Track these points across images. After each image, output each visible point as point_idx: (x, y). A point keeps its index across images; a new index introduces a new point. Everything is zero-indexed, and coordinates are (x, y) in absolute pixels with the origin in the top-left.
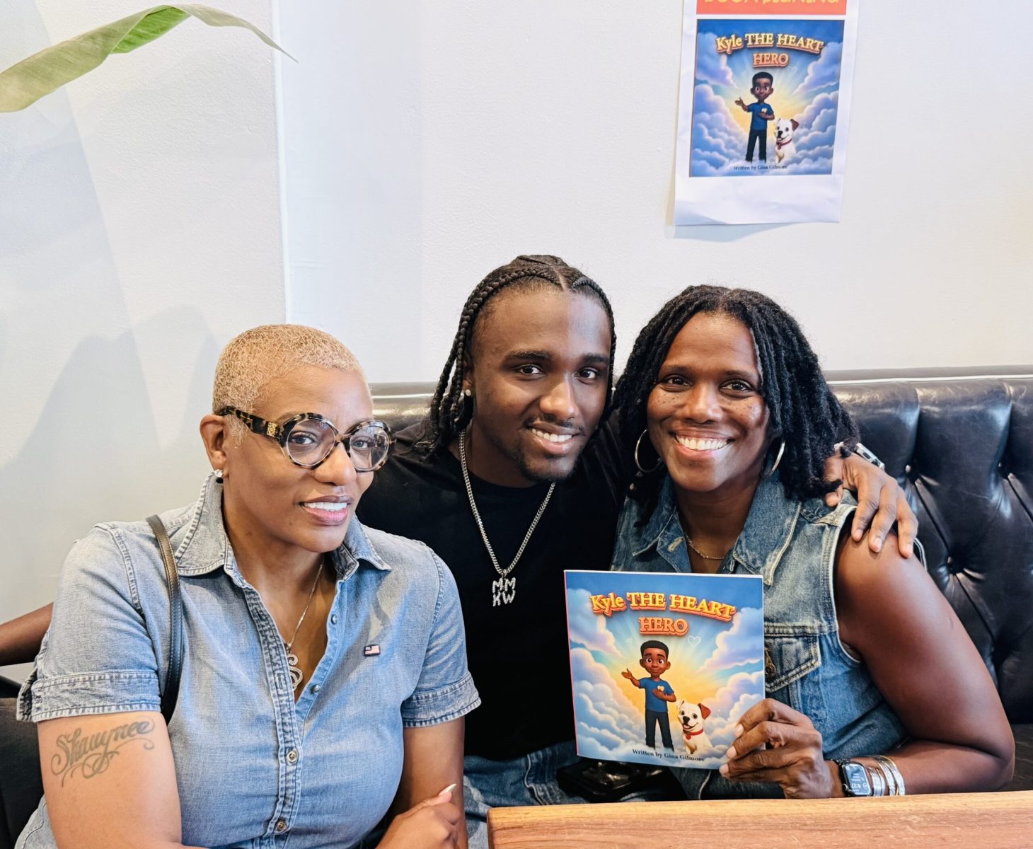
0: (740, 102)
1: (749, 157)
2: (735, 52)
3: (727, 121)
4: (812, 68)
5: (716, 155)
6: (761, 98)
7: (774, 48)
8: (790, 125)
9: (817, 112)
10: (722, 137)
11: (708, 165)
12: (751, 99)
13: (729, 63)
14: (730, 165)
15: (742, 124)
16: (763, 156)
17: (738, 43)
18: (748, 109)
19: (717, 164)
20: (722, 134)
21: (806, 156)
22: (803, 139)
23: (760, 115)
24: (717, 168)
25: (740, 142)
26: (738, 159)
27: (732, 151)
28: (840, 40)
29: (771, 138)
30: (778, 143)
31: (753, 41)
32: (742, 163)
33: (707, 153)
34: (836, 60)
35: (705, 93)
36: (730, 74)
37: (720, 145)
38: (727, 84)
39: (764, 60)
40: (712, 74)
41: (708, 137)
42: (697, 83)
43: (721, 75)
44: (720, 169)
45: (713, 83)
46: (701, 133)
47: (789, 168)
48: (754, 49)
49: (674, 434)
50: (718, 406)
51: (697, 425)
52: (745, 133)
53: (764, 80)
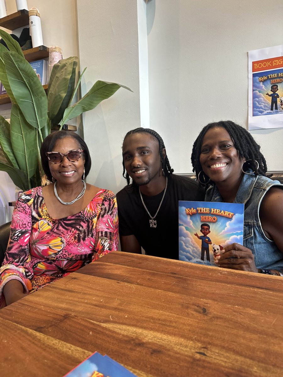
0: (267, 94)
1: (272, 109)
2: (265, 81)
3: (264, 100)
5: (261, 109)
6: (274, 92)
7: (278, 77)
10: (262, 104)
11: (258, 112)
12: (271, 93)
13: (263, 84)
14: (266, 112)
16: (276, 108)
17: (266, 78)
18: (270, 96)
19: (261, 112)
20: (263, 103)
23: (274, 97)
25: (269, 105)
26: (268, 110)
27: (266, 108)
30: (281, 104)
31: (271, 76)
32: (269, 111)
33: (258, 109)
35: (256, 93)
36: (264, 87)
37: (262, 107)
38: (263, 89)
39: (274, 81)
40: (258, 88)
41: (258, 105)
42: (253, 90)
43: (261, 88)
44: (263, 113)
45: (259, 90)
46: (256, 104)
48: (271, 79)
49: (209, 167)
50: (220, 153)
51: (214, 160)
52: (270, 103)
53: (275, 87)
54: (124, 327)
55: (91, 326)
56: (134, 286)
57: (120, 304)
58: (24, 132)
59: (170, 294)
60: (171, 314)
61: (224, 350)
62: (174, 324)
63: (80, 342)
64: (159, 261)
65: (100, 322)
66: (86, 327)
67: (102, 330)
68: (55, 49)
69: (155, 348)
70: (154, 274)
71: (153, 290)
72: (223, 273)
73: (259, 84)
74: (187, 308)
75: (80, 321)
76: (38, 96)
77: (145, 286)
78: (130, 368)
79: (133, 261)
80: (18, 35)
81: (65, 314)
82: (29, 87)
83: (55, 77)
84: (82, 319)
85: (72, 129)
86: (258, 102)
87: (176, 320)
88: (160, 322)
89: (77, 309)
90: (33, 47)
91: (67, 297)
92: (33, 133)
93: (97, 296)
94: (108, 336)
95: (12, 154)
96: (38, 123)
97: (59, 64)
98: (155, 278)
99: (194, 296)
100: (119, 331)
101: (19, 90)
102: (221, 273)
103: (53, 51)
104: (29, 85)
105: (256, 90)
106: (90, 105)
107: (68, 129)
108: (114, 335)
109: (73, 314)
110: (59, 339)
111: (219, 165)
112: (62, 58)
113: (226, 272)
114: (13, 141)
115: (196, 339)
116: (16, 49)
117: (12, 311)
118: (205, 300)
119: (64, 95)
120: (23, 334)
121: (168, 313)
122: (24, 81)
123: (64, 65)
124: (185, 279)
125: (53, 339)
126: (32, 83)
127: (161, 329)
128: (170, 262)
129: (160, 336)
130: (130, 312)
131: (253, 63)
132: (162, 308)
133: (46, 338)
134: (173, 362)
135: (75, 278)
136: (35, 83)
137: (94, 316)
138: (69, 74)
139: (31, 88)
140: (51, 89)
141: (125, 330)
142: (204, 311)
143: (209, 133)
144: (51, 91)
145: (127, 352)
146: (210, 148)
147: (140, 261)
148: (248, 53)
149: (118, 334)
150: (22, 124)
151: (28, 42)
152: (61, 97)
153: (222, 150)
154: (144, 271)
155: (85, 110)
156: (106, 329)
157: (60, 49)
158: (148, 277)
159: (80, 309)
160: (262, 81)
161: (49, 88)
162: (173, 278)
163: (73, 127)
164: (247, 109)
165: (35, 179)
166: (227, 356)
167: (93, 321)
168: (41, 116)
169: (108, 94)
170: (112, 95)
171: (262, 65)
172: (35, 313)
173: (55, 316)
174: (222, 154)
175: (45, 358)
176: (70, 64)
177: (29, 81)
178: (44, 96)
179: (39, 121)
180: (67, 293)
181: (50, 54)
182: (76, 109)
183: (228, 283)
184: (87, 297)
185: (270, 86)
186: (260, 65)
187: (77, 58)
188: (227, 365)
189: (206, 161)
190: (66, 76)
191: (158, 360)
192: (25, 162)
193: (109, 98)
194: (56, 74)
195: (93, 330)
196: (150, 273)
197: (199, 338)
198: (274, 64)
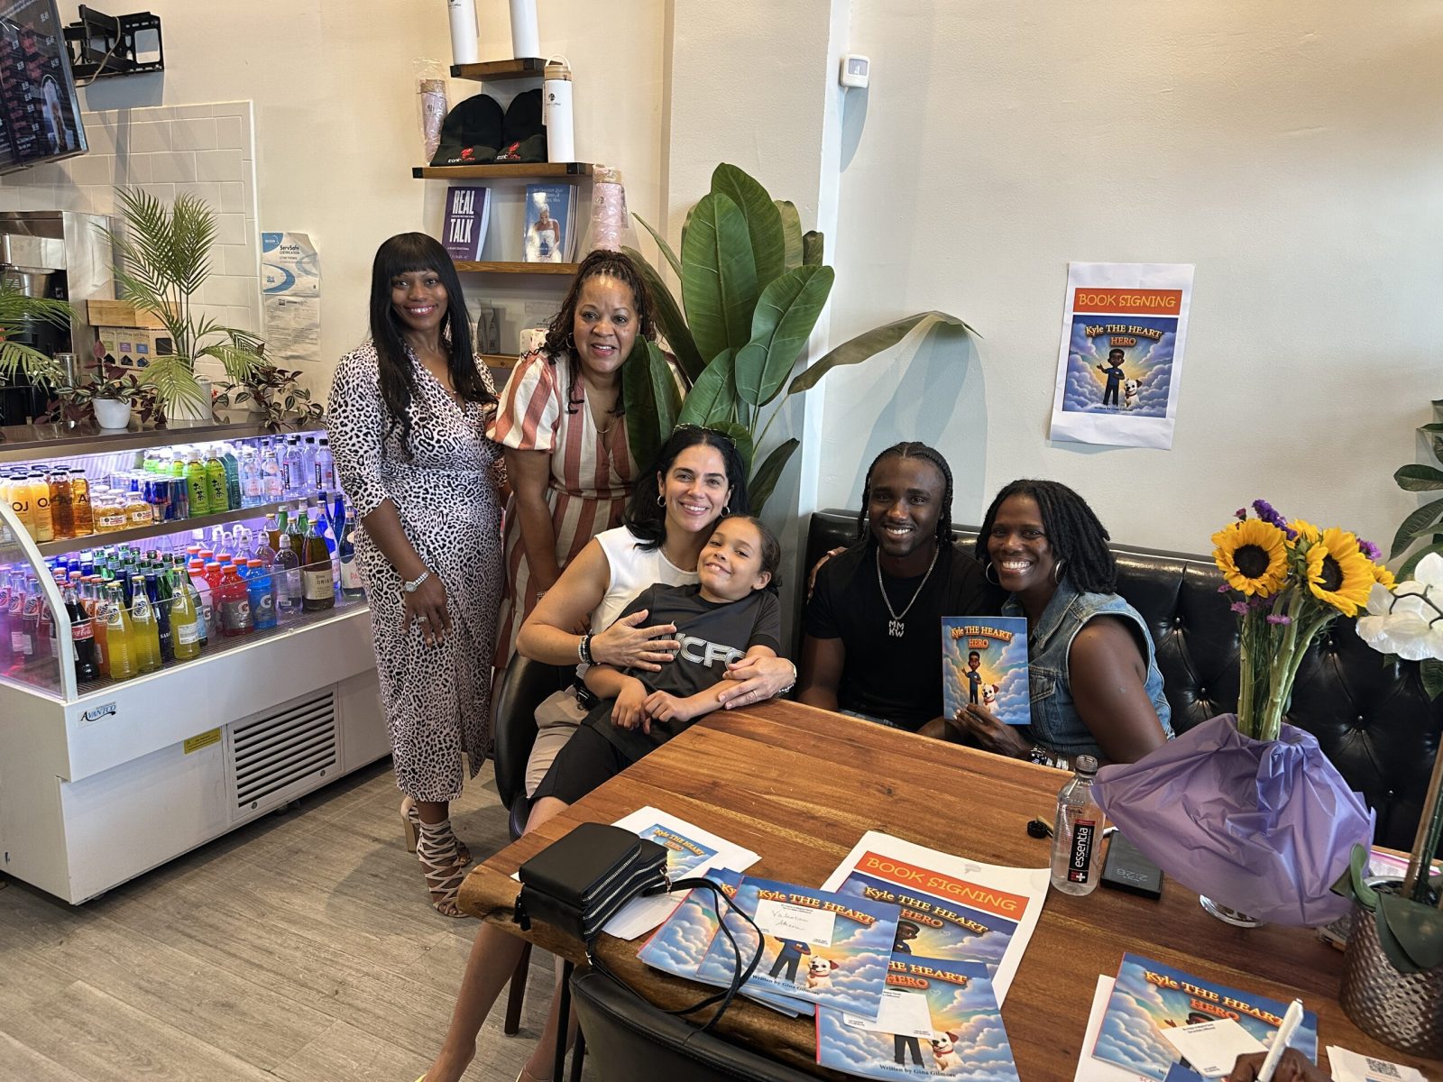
0: (1100, 367)
1: (1105, 402)
2: (1098, 336)
3: (1092, 378)
4: (1152, 348)
5: (1082, 398)
6: (1115, 365)
7: (1126, 334)
8: (1135, 384)
9: (1155, 376)
10: (1086, 388)
11: (1076, 404)
13: (1093, 343)
14: (1092, 406)
15: (1102, 381)
16: (1115, 402)
17: (1101, 330)
18: (1105, 371)
19: (1083, 404)
20: (1087, 386)
21: (1146, 404)
22: (1144, 393)
23: (1114, 377)
24: (1082, 407)
27: (1093, 397)
28: (1174, 330)
29: (1121, 391)
30: (1126, 394)
31: (1111, 329)
33: (1076, 397)
34: (1172, 343)
35: (1076, 360)
36: (1093, 349)
37: (1085, 393)
38: (1092, 355)
40: (1082, 349)
41: (1077, 387)
42: (1070, 353)
43: (1087, 350)
44: (1085, 408)
45: (1082, 354)
46: (1072, 384)
47: (1135, 411)
48: (1112, 334)
49: (1001, 562)
50: (1020, 544)
51: (1009, 555)
52: (1104, 387)
53: (1118, 354)
55: (751, 797)
56: (793, 753)
57: (779, 775)
59: (846, 768)
60: (848, 792)
61: (905, 830)
63: (743, 810)
65: (760, 793)
66: (744, 796)
67: (765, 801)
68: (607, 175)
70: (821, 739)
73: (1085, 340)
75: (734, 790)
80: (504, 101)
81: (713, 781)
84: (736, 788)
86: (1077, 381)
87: (854, 798)
89: (725, 777)
90: (549, 162)
91: (703, 761)
93: (745, 762)
94: (774, 807)
98: (823, 745)
99: (879, 773)
100: (786, 804)
103: (601, 180)
105: (1077, 353)
108: (782, 806)
109: (723, 782)
110: (719, 806)
111: (1017, 564)
115: (874, 818)
121: (844, 791)
124: (868, 751)
130: (794, 786)
131: (1078, 291)
132: (837, 785)
135: (702, 735)
137: (752, 786)
141: (792, 803)
142: (890, 792)
145: (802, 823)
146: (1006, 532)
147: (797, 716)
148: (1068, 265)
153: (1025, 539)
156: (769, 800)
158: (813, 743)
159: (729, 776)
160: (1091, 336)
164: (1052, 390)
167: (751, 792)
171: (1097, 300)
172: (673, 777)
173: (702, 783)
174: (1024, 545)
180: (701, 755)
181: (594, 186)
184: (732, 763)
185: (1107, 351)
186: (1092, 300)
189: (996, 551)
195: (756, 801)
196: (815, 737)
197: (878, 817)
198: (1122, 303)
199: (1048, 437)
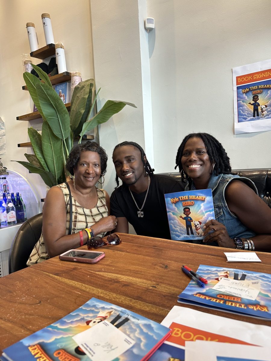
0: (250, 103)
1: (254, 116)
2: (247, 92)
3: (247, 108)
4: (269, 92)
5: (245, 116)
6: (256, 101)
7: (258, 89)
8: (265, 107)
10: (246, 112)
11: (243, 119)
12: (253, 102)
13: (246, 95)
14: (249, 119)
16: (258, 115)
17: (248, 90)
18: (252, 105)
19: (245, 119)
20: (246, 111)
21: (270, 113)
22: (269, 109)
23: (256, 106)
24: (245, 120)
25: (251, 112)
26: (251, 117)
27: (249, 115)
29: (260, 110)
30: (262, 112)
31: (252, 88)
32: (252, 118)
33: (242, 116)
35: (240, 103)
36: (246, 97)
37: (246, 114)
38: (246, 99)
39: (255, 92)
40: (242, 98)
41: (242, 113)
42: (238, 101)
43: (244, 98)
45: (242, 100)
46: (240, 112)
47: (266, 117)
48: (253, 90)
49: (188, 166)
50: (196, 157)
51: (192, 162)
52: (252, 111)
53: (256, 97)
54: (110, 274)
55: (90, 273)
56: (123, 253)
57: (111, 263)
58: (52, 142)
59: (147, 257)
60: (143, 268)
61: (169, 286)
62: (143, 273)
63: (81, 280)
64: (147, 239)
65: (96, 271)
66: (86, 274)
67: (95, 275)
68: (76, 74)
69: (125, 283)
70: (140, 247)
71: (136, 255)
72: (192, 246)
73: (243, 95)
74: (155, 265)
75: (83, 271)
76: (62, 114)
77: (131, 253)
78: (108, 292)
79: (128, 239)
80: (48, 63)
81: (74, 267)
82: (55, 107)
83: (76, 97)
84: (84, 270)
85: (90, 138)
86: (242, 110)
87: (145, 271)
88: (134, 272)
90: (59, 73)
92: (59, 143)
94: (99, 278)
95: (43, 160)
96: (62, 135)
97: (79, 86)
99: (163, 259)
100: (107, 276)
101: (47, 110)
102: (189, 246)
103: (74, 76)
104: (55, 106)
105: (240, 100)
106: (104, 119)
107: (87, 138)
108: (103, 277)
110: (68, 279)
111: (195, 166)
112: (82, 80)
113: (193, 246)
114: (44, 149)
115: (153, 280)
116: (45, 78)
117: (41, 266)
118: (170, 261)
119: (83, 111)
120: (47, 276)
121: (141, 268)
122: (51, 103)
123: (83, 87)
124: (162, 250)
125: (65, 279)
126: (57, 104)
127: (133, 275)
128: (155, 240)
129: (131, 279)
130: (115, 267)
131: (237, 78)
132: (139, 265)
133: (61, 278)
134: (135, 290)
136: (59, 104)
137: (92, 268)
138: (86, 94)
139: (56, 108)
140: (73, 107)
141: (110, 275)
142: (166, 267)
143: (190, 141)
144: (73, 108)
145: (108, 285)
146: (190, 153)
147: (134, 239)
148: (232, 69)
149: (106, 277)
150: (51, 136)
151: (55, 69)
152: (81, 113)
153: (198, 155)
154: (134, 245)
155: (99, 123)
156: (98, 275)
157: (80, 74)
158: (135, 248)
160: (245, 93)
161: (71, 105)
162: (153, 249)
163: (91, 136)
164: (233, 116)
165: (62, 179)
166: (169, 288)
167: (91, 271)
168: (65, 130)
169: (117, 109)
170: (121, 110)
171: (245, 79)
172: (55, 267)
173: (68, 269)
174: (198, 158)
175: (59, 287)
176: (87, 86)
177: (55, 103)
178: (66, 114)
179: (64, 133)
181: (72, 78)
182: (92, 123)
183: (191, 252)
185: (251, 97)
186: (243, 80)
187: (93, 80)
188: (167, 292)
189: (186, 162)
190: (84, 96)
191: (125, 289)
192: (54, 167)
193: (119, 112)
194: (76, 94)
195: (90, 275)
197: (156, 280)
198: (255, 78)
199: (234, 134)
